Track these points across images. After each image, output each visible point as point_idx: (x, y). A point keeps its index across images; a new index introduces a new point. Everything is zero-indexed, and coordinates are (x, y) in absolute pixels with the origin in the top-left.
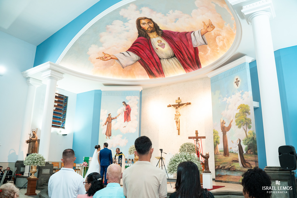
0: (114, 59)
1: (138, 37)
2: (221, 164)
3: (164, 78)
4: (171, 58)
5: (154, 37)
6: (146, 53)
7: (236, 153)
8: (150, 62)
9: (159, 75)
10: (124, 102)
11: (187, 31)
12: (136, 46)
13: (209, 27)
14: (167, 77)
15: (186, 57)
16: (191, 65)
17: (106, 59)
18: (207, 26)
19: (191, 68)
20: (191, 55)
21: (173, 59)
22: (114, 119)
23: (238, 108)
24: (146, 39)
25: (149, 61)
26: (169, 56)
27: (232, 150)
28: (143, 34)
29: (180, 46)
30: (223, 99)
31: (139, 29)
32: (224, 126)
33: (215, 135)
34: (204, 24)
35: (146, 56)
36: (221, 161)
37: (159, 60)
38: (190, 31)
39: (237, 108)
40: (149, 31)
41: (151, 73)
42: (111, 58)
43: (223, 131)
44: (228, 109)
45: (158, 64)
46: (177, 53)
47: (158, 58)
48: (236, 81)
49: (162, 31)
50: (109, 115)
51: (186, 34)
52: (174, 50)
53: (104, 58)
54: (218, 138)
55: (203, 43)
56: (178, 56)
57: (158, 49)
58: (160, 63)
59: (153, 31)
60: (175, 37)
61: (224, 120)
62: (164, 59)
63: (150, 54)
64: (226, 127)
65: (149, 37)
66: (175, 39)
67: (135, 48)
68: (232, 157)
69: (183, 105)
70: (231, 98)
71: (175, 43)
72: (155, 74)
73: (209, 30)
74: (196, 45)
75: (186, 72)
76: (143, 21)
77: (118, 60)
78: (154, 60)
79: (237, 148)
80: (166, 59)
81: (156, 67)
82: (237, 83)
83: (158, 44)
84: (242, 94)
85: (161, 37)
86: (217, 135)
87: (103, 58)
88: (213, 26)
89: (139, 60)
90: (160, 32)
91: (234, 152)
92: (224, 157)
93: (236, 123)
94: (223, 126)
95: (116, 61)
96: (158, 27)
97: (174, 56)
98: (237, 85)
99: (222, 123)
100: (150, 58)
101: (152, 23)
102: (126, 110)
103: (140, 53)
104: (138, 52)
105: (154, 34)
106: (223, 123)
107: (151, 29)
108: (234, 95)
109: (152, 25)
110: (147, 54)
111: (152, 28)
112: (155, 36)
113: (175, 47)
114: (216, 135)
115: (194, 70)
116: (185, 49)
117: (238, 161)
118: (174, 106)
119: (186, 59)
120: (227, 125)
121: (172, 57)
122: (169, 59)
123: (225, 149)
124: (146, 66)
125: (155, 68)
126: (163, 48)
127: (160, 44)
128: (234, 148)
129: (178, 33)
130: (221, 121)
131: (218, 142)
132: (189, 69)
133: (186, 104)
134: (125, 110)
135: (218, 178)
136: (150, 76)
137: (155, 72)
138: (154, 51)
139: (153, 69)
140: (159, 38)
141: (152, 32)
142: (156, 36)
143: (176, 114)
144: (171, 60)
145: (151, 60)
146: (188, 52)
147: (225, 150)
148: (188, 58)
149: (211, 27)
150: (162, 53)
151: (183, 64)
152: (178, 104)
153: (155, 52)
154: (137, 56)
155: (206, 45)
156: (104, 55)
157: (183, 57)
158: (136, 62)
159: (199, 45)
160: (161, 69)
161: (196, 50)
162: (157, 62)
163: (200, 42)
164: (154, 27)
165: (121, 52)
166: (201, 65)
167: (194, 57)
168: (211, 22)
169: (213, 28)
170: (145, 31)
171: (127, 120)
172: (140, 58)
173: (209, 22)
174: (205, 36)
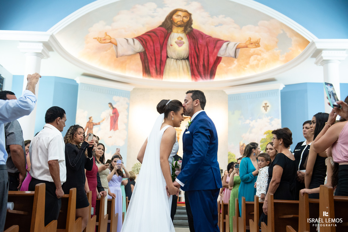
0: (113, 43)
3: (160, 80)
4: (182, 59)
5: (178, 32)
6: (155, 46)
8: (153, 58)
9: (156, 75)
10: (110, 104)
11: (222, 39)
12: (149, 36)
13: (253, 44)
14: (166, 80)
15: (201, 63)
16: (202, 73)
17: (104, 41)
18: (251, 43)
19: (201, 76)
20: (208, 63)
21: (183, 61)
22: (96, 124)
23: (265, 134)
24: (167, 31)
26: (181, 57)
28: (168, 25)
29: (201, 50)
30: (246, 122)
31: (168, 20)
33: (231, 158)
34: (250, 40)
35: (153, 50)
37: (165, 59)
40: (177, 24)
41: (146, 71)
42: (110, 42)
44: (250, 132)
45: (162, 63)
46: (192, 56)
47: (165, 56)
48: (265, 105)
49: (191, 29)
50: (90, 118)
51: (219, 41)
52: (190, 53)
53: (102, 40)
55: (233, 54)
56: (191, 60)
57: (172, 46)
58: (164, 62)
60: (202, 39)
61: (244, 144)
62: (172, 59)
63: (159, 49)
65: (172, 30)
66: (201, 41)
67: (146, 38)
70: (256, 121)
71: (197, 46)
72: (152, 74)
73: (250, 46)
74: (222, 54)
75: (192, 80)
76: (180, 13)
77: (116, 45)
78: (160, 57)
80: (175, 59)
81: (158, 65)
82: (266, 108)
83: (176, 40)
84: (271, 120)
85: (186, 35)
86: (234, 158)
87: (101, 40)
88: (259, 45)
89: (142, 53)
90: (189, 29)
95: (114, 46)
96: (191, 24)
98: (266, 109)
99: (242, 146)
100: (155, 53)
101: (189, 18)
102: (113, 115)
103: (148, 44)
104: (146, 43)
106: (243, 147)
107: (181, 23)
108: (261, 119)
109: (186, 20)
110: (155, 48)
111: (183, 23)
112: (179, 31)
113: (194, 50)
116: (206, 55)
119: (199, 66)
121: (184, 59)
122: (180, 60)
124: (146, 61)
125: (155, 67)
126: (179, 47)
127: (179, 42)
129: (210, 37)
130: (240, 143)
132: (198, 77)
134: (112, 115)
136: (144, 75)
137: (153, 71)
138: (166, 47)
139: (152, 66)
140: (183, 36)
142: (181, 32)
144: (180, 62)
145: (156, 56)
146: (207, 58)
148: (204, 65)
150: (174, 51)
151: (193, 70)
154: (142, 47)
155: (234, 59)
156: (104, 36)
157: (198, 63)
158: (136, 54)
159: (226, 56)
160: (162, 69)
161: (218, 60)
162: (161, 60)
163: (229, 54)
164: (186, 23)
165: (127, 38)
166: (214, 76)
167: (211, 67)
168: (260, 41)
169: (257, 47)
170: (173, 23)
171: (114, 129)
172: (144, 50)
173: (257, 41)
174: (240, 50)
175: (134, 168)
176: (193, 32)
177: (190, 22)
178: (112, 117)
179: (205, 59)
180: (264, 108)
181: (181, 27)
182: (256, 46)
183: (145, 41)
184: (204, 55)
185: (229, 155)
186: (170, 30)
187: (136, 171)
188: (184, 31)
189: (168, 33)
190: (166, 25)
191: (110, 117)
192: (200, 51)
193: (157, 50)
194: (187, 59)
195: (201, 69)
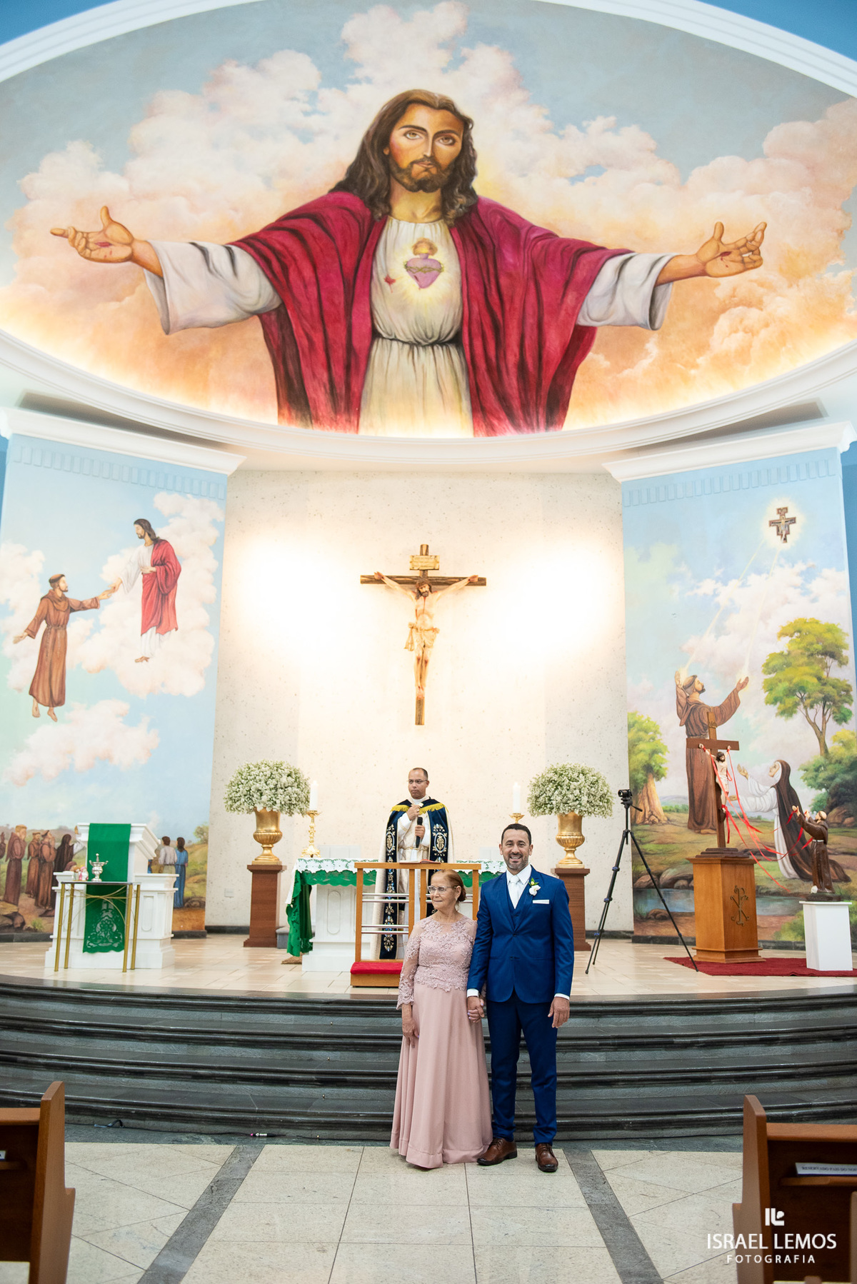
0: (143, 265)
1: (332, 191)
2: (672, 868)
3: (350, 433)
4: (432, 345)
5: (413, 218)
6: (324, 285)
8: (315, 340)
9: (332, 415)
10: (143, 523)
11: (598, 242)
12: (296, 233)
13: (732, 256)
14: (371, 433)
15: (512, 359)
16: (516, 404)
17: (103, 252)
18: (723, 249)
19: (511, 416)
20: (540, 354)
21: (439, 351)
22: (82, 607)
23: (783, 634)
24: (368, 213)
25: (312, 333)
26: (430, 334)
28: (373, 180)
29: (512, 301)
30: (698, 587)
31: (369, 152)
32: (699, 704)
33: (640, 740)
34: (717, 236)
35: (314, 303)
36: (674, 854)
37: (367, 342)
38: (612, 245)
39: (778, 630)
40: (411, 178)
41: (293, 395)
42: (132, 258)
43: (687, 723)
44: (720, 631)
45: (353, 363)
46: (475, 329)
47: (366, 329)
48: (777, 517)
49: (472, 202)
50: (54, 581)
51: (584, 252)
52: (466, 311)
53: (91, 246)
54: (654, 752)
55: (641, 313)
57: (395, 285)
58: (362, 356)
59: (428, 185)
60: (517, 247)
61: (695, 677)
62: (395, 343)
63: (340, 299)
64: (707, 707)
65: (390, 208)
66: (509, 258)
67: (283, 245)
69: (446, 582)
70: (743, 585)
71: (493, 280)
72: (316, 408)
73: (718, 266)
74: (594, 315)
75: (475, 432)
76: (420, 116)
77: (160, 276)
78: (343, 334)
79: (771, 797)
80: (404, 343)
81: (338, 371)
82: (782, 528)
83: (409, 255)
84: (808, 575)
85: (450, 228)
86: (654, 739)
87: (87, 242)
88: (755, 258)
89: (269, 313)
90: (462, 199)
92: (691, 836)
93: (764, 695)
94: (691, 700)
95: (148, 282)
96: (471, 173)
97: (451, 341)
98: (783, 534)
99: (685, 688)
100: (326, 318)
101: (459, 145)
102: (154, 569)
103: (293, 276)
104: (285, 268)
105: (428, 201)
106: (689, 690)
107: (427, 170)
108: (764, 576)
109: (446, 152)
110: (323, 295)
111: (434, 171)
112: (421, 212)
113: (482, 300)
114: (647, 737)
115: (517, 427)
116: (531, 321)
117: (774, 855)
118: (401, 581)
119: (503, 369)
120: (712, 698)
121: (440, 343)
122: (424, 347)
123: (700, 800)
124: (290, 352)
125: (325, 376)
126: (421, 287)
127: (420, 264)
129: (549, 235)
130: (677, 676)
131: (656, 768)
132: (499, 419)
133: (466, 581)
134: (150, 569)
135: (652, 926)
136: (286, 412)
137: (319, 395)
138: (366, 290)
139: (314, 375)
140: (436, 232)
141: (421, 186)
142: (428, 215)
143: (413, 620)
144: (425, 357)
145: (330, 331)
146: (535, 336)
147: (697, 803)
148: (522, 366)
149: (739, 258)
150: (403, 308)
151: (478, 389)
152: (417, 574)
153: (370, 295)
154: (267, 289)
155: (649, 332)
156: (100, 228)
157: (497, 357)
158: (247, 318)
159: (610, 321)
160: (355, 389)
161: (582, 339)
162: (350, 348)
163: (626, 310)
164: (448, 167)
165: (200, 243)
166: (565, 415)
167: (550, 372)
168: (763, 237)
169: (746, 266)
170: (394, 169)
171: (159, 625)
172: (276, 303)
173: (749, 237)
174: (672, 288)
175: (234, 788)
176: (477, 213)
177: (463, 167)
178: (149, 580)
179: (527, 342)
180: (774, 528)
181: (426, 190)
182: (743, 262)
183: (279, 260)
184: (522, 323)
185: (630, 726)
186: (382, 206)
187: (243, 800)
188: (442, 211)
189: (372, 222)
190: (364, 179)
191: (141, 577)
192: (507, 307)
193: (333, 303)
194: (456, 340)
195: (512, 382)
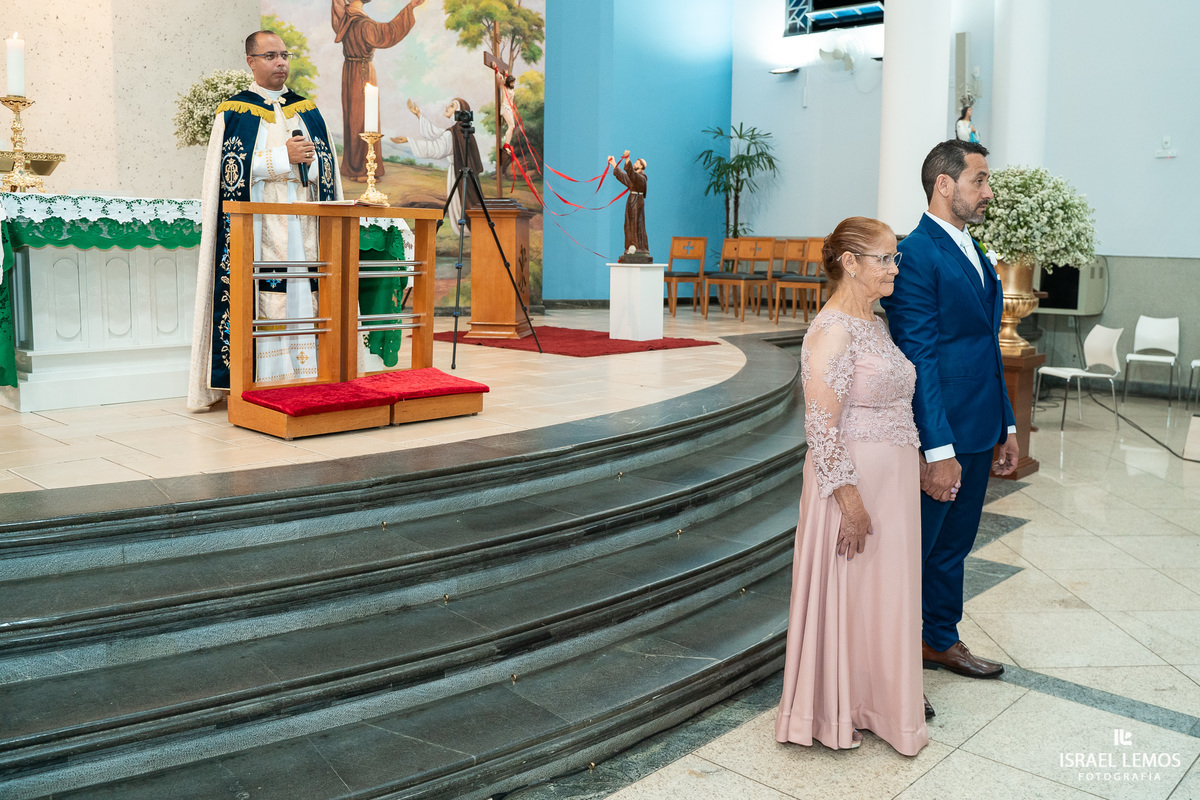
7: (430, 166)
27: (410, 152)
32: (362, 16)
43: (344, 39)
64: (374, 22)
68: (407, 189)
86: (298, 53)
91: (418, 162)
93: (445, 17)
94: (352, 10)
128: (422, 143)
